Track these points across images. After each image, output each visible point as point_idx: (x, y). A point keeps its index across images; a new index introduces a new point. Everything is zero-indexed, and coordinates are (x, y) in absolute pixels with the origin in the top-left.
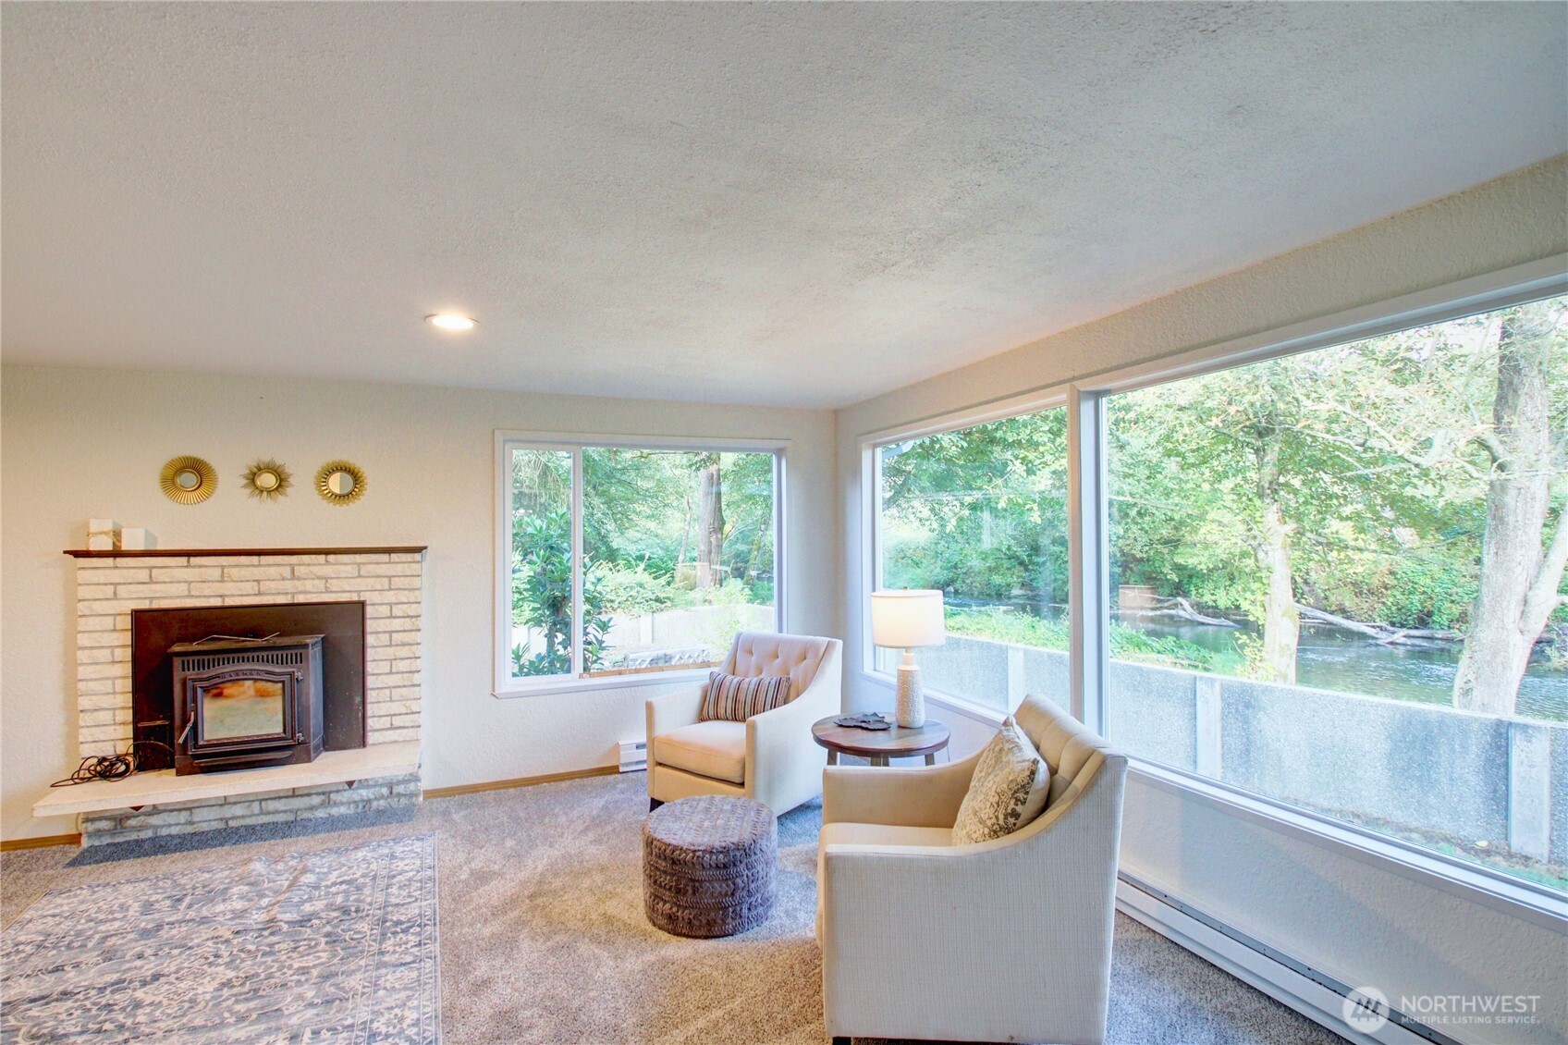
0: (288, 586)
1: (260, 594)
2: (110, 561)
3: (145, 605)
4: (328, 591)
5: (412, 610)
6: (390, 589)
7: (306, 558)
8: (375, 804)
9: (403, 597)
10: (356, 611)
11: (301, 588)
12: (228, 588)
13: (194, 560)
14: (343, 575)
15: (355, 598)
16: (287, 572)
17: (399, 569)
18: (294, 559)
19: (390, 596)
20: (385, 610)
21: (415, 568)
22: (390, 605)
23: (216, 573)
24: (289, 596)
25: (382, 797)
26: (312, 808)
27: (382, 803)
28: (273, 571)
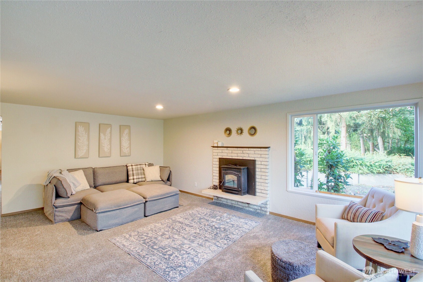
0: (242, 155)
1: (237, 156)
2: (217, 148)
3: (221, 157)
4: (249, 157)
5: (266, 163)
6: (261, 158)
7: (245, 149)
8: (258, 210)
9: (264, 160)
10: (253, 162)
11: (244, 156)
12: (233, 155)
13: (228, 149)
14: (252, 153)
15: (254, 159)
16: (242, 152)
17: (262, 152)
18: (243, 149)
19: (261, 159)
20: (260, 163)
21: (266, 153)
22: (261, 161)
23: (231, 151)
24: (242, 157)
25: (259, 210)
26: (246, 207)
27: (259, 211)
28: (239, 151)
